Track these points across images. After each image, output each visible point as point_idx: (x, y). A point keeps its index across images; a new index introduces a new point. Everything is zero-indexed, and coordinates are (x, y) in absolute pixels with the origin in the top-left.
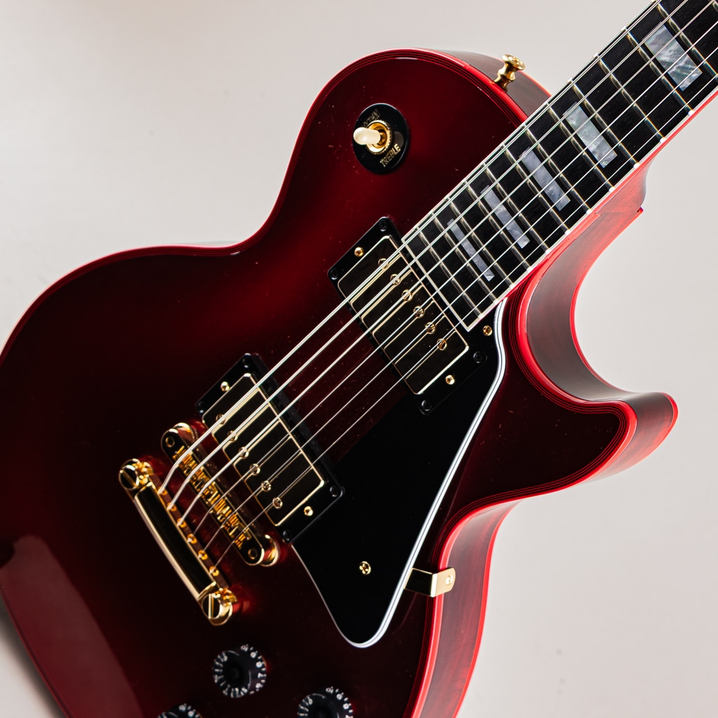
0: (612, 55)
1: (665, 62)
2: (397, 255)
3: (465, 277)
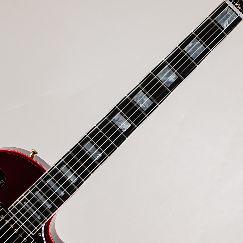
0: (75, 151)
2: (7, 214)
3: (32, 219)
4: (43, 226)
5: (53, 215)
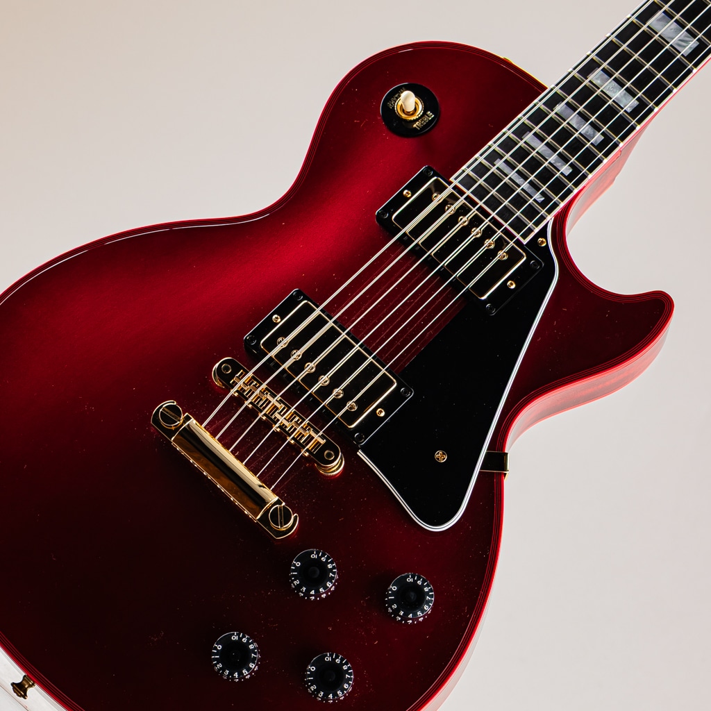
1: (669, 38)
3: (519, 201)
4: (550, 218)
5: (576, 191)
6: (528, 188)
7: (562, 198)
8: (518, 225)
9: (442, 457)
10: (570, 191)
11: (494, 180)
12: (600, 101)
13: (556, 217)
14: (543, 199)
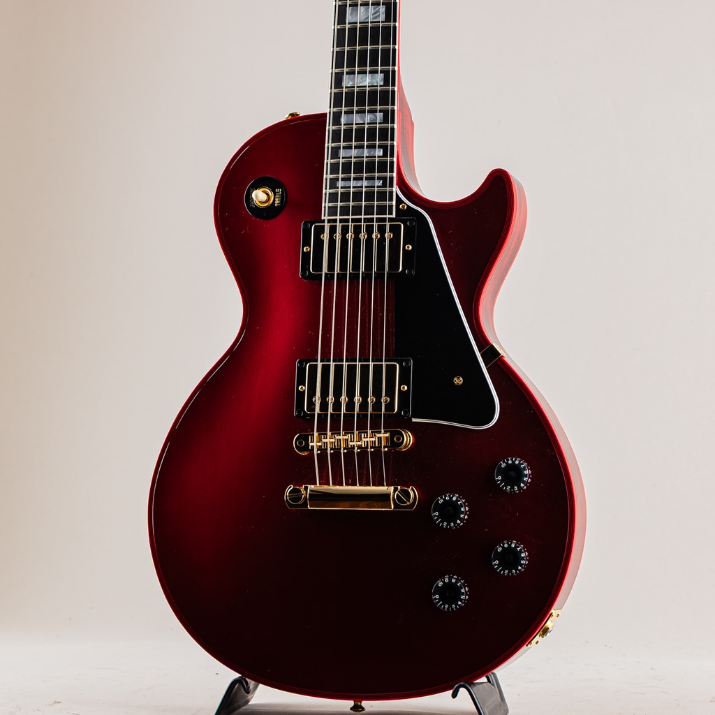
0: (340, 41)
1: (366, 19)
2: (327, 226)
3: (370, 196)
4: (396, 189)
5: (395, 159)
6: (368, 183)
7: (392, 171)
8: (382, 210)
9: (459, 381)
10: (392, 163)
11: (345, 197)
12: (362, 94)
13: (398, 184)
14: (381, 182)
